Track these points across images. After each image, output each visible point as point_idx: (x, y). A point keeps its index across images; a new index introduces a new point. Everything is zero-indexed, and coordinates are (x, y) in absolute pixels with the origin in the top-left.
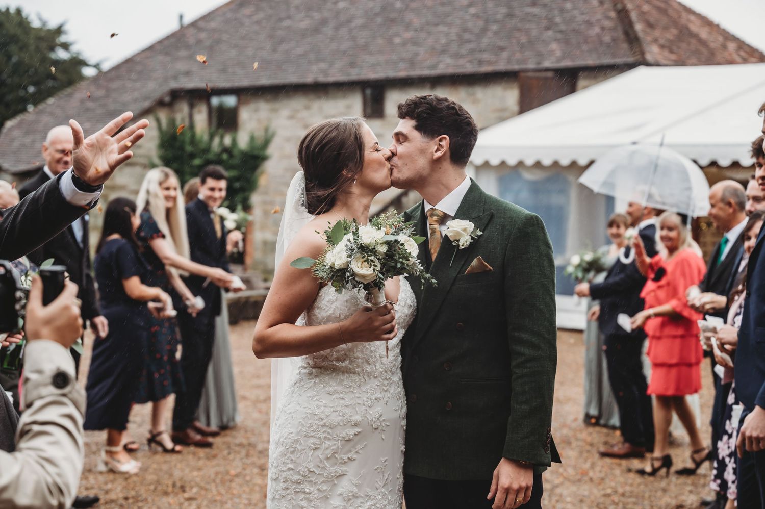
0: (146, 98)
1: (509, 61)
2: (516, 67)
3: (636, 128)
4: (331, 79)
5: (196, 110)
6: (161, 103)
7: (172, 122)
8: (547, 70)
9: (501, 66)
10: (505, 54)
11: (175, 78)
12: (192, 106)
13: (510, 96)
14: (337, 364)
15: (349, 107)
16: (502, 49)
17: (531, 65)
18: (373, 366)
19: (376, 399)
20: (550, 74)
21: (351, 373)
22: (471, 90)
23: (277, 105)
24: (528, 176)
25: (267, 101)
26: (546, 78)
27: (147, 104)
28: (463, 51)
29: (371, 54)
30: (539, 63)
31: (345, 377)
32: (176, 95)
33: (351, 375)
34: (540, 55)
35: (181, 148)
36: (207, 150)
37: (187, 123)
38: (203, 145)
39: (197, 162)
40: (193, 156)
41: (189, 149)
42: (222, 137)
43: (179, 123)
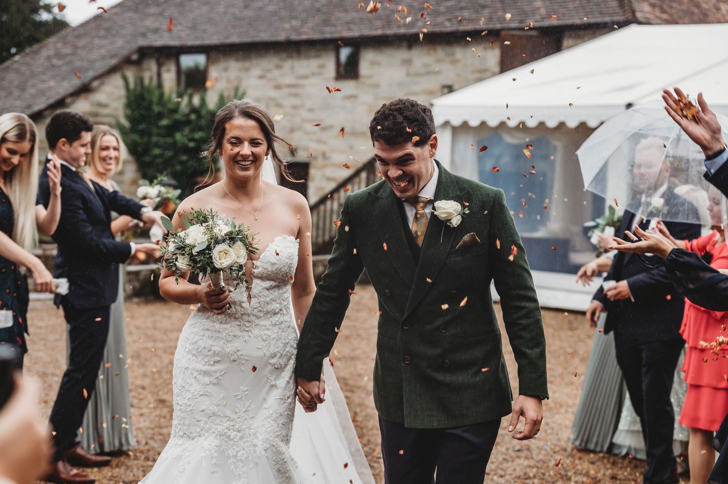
0: (113, 56)
2: (498, 26)
3: (631, 87)
4: (304, 37)
5: (164, 69)
6: (128, 61)
7: (140, 81)
8: (531, 29)
10: (486, 13)
11: (144, 35)
12: (160, 65)
13: (492, 56)
15: (322, 66)
16: (483, 7)
17: (513, 24)
20: (534, 33)
22: (449, 49)
23: (247, 64)
24: (509, 139)
25: (238, 60)
26: (531, 37)
27: (114, 62)
28: (442, 9)
29: (346, 11)
30: (521, 22)
32: (144, 53)
34: (523, 14)
35: (149, 108)
36: (175, 110)
37: (155, 82)
38: (171, 106)
39: (165, 122)
40: (160, 116)
41: (156, 109)
42: (191, 97)
43: (146, 82)
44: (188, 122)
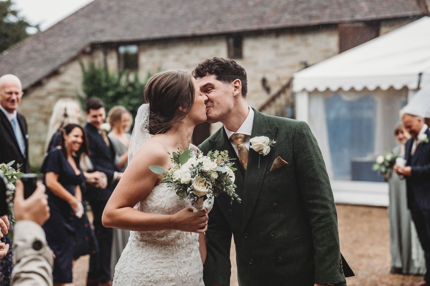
0: (73, 49)
1: (331, 15)
2: (335, 20)
4: (204, 32)
5: (109, 57)
6: (83, 53)
7: (92, 66)
8: (358, 21)
9: (326, 19)
10: (328, 11)
11: (93, 34)
12: (106, 54)
13: (332, 40)
14: (158, 239)
16: (325, 7)
17: (347, 19)
18: (182, 240)
19: (184, 262)
20: (361, 25)
21: (167, 245)
22: (304, 37)
23: (166, 51)
24: (346, 98)
25: (159, 49)
26: (358, 28)
27: (74, 54)
28: (298, 9)
29: (232, 13)
30: (353, 17)
31: (163, 248)
32: (95, 47)
33: (167, 246)
34: (353, 11)
35: (99, 84)
36: (117, 85)
37: (102, 66)
38: (115, 82)
39: (111, 93)
40: (107, 89)
41: (104, 84)
42: (128, 75)
43: (97, 66)
44: (126, 93)
